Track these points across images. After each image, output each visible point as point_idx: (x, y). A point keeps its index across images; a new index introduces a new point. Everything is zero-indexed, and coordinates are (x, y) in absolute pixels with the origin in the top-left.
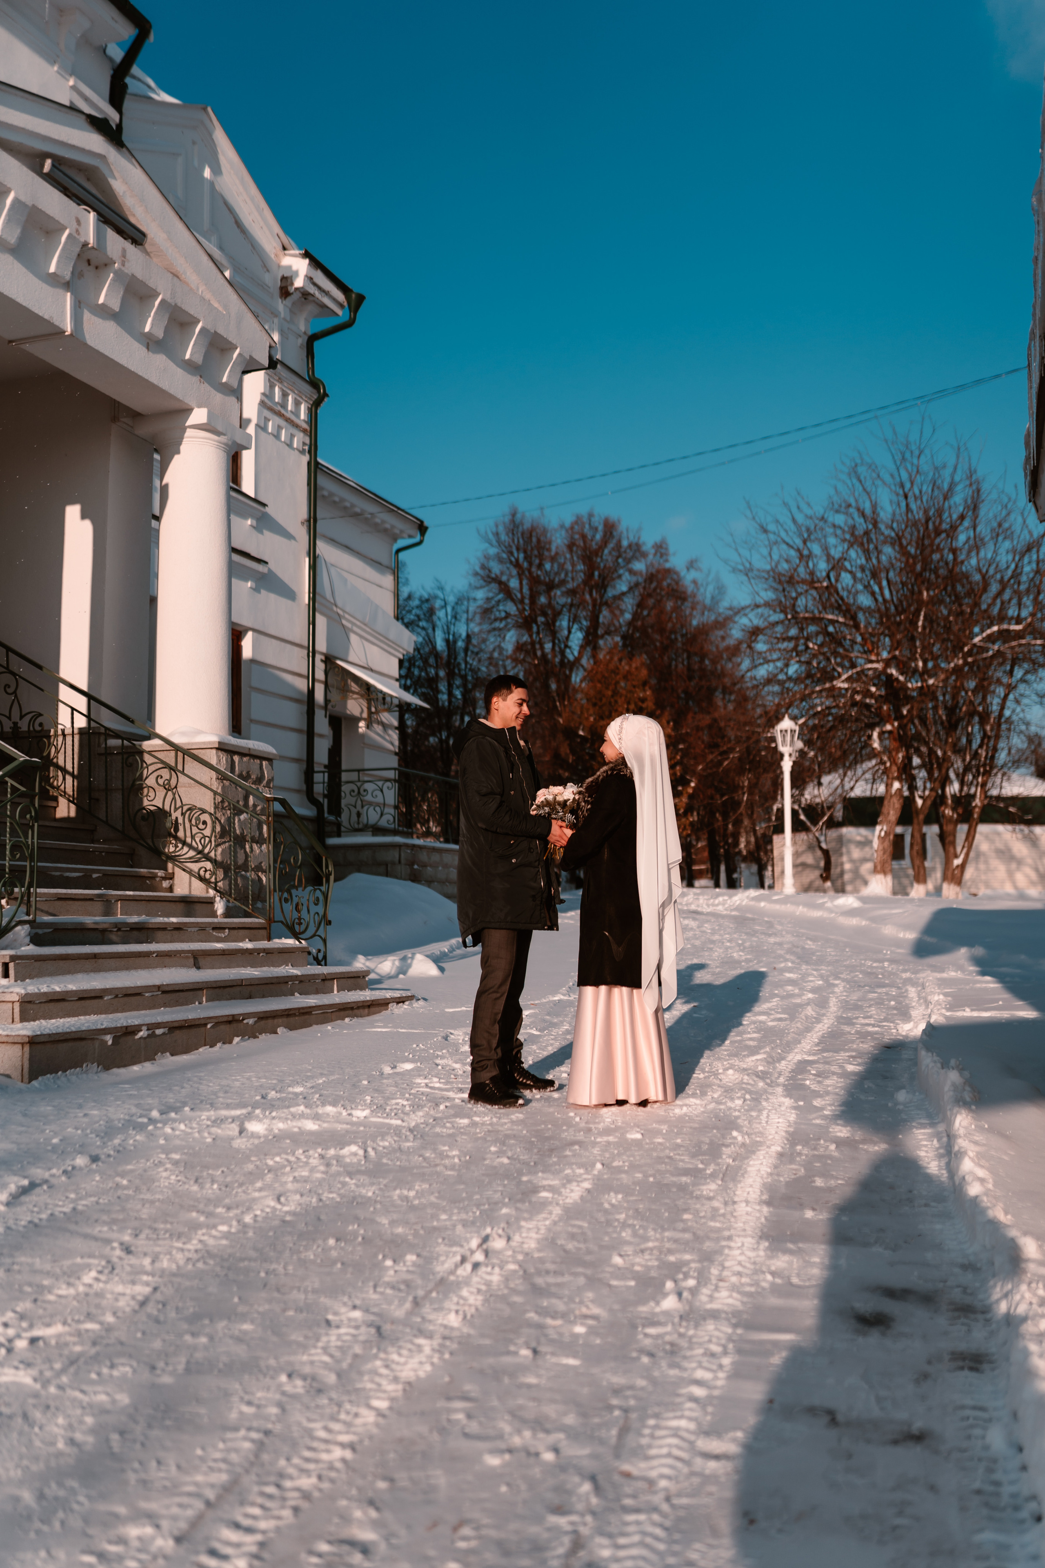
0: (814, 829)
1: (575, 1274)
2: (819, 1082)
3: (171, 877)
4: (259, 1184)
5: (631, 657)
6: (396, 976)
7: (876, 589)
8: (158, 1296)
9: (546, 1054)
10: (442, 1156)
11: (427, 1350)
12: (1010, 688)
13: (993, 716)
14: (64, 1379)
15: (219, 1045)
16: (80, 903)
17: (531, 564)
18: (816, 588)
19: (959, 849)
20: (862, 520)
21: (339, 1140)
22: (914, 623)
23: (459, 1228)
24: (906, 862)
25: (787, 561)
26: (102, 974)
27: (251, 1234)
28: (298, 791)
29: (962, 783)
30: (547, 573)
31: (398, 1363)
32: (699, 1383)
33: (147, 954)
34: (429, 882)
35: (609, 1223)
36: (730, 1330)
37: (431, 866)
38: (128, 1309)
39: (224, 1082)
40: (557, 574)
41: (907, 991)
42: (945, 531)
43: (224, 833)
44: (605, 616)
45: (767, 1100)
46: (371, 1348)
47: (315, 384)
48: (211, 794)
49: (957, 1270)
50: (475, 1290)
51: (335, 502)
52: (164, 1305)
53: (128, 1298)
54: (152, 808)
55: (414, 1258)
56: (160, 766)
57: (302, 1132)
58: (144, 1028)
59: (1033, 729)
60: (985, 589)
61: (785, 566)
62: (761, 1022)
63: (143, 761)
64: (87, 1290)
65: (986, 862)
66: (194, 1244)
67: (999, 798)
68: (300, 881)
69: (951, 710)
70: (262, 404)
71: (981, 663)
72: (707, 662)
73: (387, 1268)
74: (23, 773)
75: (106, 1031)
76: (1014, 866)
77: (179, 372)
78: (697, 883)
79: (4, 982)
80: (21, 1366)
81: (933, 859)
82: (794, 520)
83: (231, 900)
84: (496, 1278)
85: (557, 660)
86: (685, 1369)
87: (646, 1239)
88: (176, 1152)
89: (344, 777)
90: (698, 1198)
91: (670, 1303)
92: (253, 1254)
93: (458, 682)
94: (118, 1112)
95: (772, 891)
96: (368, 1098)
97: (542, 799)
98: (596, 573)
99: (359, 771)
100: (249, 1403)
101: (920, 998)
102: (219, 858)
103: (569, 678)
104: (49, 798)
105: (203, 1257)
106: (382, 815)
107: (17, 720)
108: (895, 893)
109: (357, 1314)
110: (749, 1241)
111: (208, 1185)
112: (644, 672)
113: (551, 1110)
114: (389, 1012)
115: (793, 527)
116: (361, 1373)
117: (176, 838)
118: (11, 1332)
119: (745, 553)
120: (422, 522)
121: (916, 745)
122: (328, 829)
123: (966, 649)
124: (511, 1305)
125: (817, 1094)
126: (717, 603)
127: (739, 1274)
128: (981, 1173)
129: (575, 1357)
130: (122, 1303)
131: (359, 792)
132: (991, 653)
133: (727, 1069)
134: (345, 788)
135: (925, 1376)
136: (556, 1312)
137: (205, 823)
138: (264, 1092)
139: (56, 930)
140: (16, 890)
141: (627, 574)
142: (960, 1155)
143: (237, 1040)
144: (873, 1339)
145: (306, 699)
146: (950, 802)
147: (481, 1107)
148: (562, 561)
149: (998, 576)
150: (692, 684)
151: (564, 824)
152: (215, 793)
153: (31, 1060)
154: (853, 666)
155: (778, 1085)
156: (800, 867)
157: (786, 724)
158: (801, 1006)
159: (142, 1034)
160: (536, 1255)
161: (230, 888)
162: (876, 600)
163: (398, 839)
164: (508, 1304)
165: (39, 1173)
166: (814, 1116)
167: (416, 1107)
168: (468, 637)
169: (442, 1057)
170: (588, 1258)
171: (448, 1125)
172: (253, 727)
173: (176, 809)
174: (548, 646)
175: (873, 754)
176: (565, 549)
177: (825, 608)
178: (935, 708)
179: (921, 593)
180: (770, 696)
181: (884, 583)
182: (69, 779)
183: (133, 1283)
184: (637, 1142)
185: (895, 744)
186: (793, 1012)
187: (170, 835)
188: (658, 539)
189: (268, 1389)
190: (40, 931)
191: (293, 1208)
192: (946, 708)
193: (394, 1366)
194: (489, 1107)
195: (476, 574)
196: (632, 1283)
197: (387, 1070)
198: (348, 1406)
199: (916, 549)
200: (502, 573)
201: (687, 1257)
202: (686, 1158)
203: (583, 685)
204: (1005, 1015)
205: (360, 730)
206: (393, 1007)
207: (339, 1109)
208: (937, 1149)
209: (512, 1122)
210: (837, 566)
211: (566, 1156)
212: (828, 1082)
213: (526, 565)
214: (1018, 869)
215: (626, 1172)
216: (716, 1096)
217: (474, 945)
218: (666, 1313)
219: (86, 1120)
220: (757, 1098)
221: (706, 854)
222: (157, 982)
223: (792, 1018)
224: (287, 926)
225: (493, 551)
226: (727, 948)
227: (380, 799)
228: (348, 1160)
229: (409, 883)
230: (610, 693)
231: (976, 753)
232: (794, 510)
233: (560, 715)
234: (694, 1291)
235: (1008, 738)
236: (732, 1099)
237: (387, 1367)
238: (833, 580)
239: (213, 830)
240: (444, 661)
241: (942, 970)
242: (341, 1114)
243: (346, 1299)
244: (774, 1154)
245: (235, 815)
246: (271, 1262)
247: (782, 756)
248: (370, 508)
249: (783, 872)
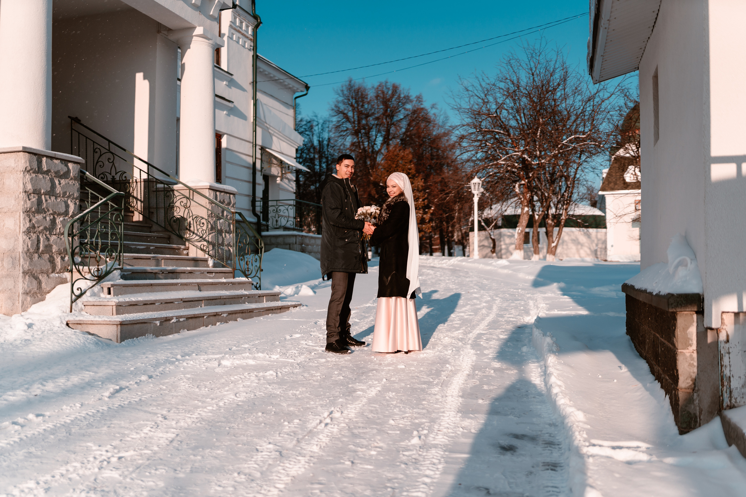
0: (488, 229)
1: (372, 428)
2: (487, 343)
3: (188, 249)
4: (227, 388)
5: (404, 149)
6: (294, 295)
7: (518, 117)
8: (178, 438)
9: (362, 330)
10: (312, 375)
11: (303, 462)
12: (580, 164)
13: (571, 177)
14: (134, 475)
15: (210, 326)
16: (144, 260)
17: (358, 105)
18: (490, 117)
19: (554, 239)
20: (512, 86)
21: (265, 368)
22: (535, 134)
23: (319, 407)
24: (530, 245)
25: (477, 104)
26: (155, 293)
27: (222, 411)
28: (248, 210)
29: (556, 208)
30: (366, 109)
31: (289, 468)
32: (427, 476)
33: (176, 284)
34: (310, 253)
35: (388, 405)
36: (442, 453)
37: (310, 245)
38: (164, 444)
39: (212, 343)
40: (371, 110)
41: (529, 302)
42: (550, 91)
43: (212, 228)
44: (393, 130)
45: (463, 350)
46: (277, 461)
47: (255, 17)
48: (206, 210)
49: (547, 426)
50: (326, 436)
51: (266, 74)
52: (181, 442)
53: (164, 439)
54: (178, 217)
55: (298, 421)
56: (182, 197)
57: (247, 365)
58: (174, 318)
59: (589, 183)
60: (569, 119)
61: (477, 107)
62: (461, 316)
63: (174, 195)
64: (145, 435)
65: (567, 245)
66: (196, 415)
67: (573, 216)
68: (248, 251)
69: (552, 174)
70: (231, 26)
71: (566, 153)
72: (440, 152)
73: (285, 426)
74: (116, 199)
75: (156, 319)
76: (579, 247)
77: (189, 9)
78: (435, 254)
79: (109, 296)
80: (114, 469)
81: (543, 243)
82: (481, 85)
83: (216, 260)
84: (335, 430)
85: (370, 150)
86: (421, 470)
87: (405, 413)
88: (188, 374)
89: (270, 203)
90: (429, 394)
91: (415, 441)
92: (223, 419)
93: (324, 160)
94: (162, 356)
95: (469, 258)
96: (279, 350)
97: (361, 212)
98: (389, 110)
99: (277, 201)
100: (220, 486)
101: (534, 305)
102: (210, 240)
103: (376, 158)
104: (129, 211)
105: (200, 421)
106: (287, 221)
107: (114, 175)
108: (525, 259)
109: (271, 446)
110: (452, 414)
111: (203, 389)
112: (411, 156)
113: (363, 355)
114: (289, 311)
115: (480, 89)
116: (272, 472)
117: (190, 230)
118: (109, 454)
119: (458, 100)
120: (307, 84)
121: (535, 190)
122: (262, 228)
123: (559, 146)
124: (342, 442)
125: (486, 348)
126: (445, 124)
127: (448, 428)
128: (559, 383)
129: (370, 465)
130: (161, 442)
131: (277, 211)
132: (571, 148)
133: (445, 337)
134: (271, 209)
135: (531, 473)
136: (363, 445)
137: (203, 223)
138: (230, 347)
139: (133, 273)
140: (114, 254)
141: (403, 110)
142: (550, 375)
143: (218, 324)
144: (508, 456)
145: (252, 167)
146: (550, 217)
147: (331, 354)
148: (373, 104)
149: (575, 112)
150: (433, 162)
151: (370, 224)
152: (208, 210)
153: (121, 332)
154: (507, 154)
155: (468, 344)
156: (481, 247)
157: (476, 180)
158: (480, 309)
159: (174, 320)
160: (354, 420)
161: (215, 254)
162: (518, 123)
163: (295, 233)
164: (341, 441)
165: (124, 383)
166: (484, 358)
167: (301, 354)
168: (329, 139)
169: (314, 332)
170: (378, 421)
171: (315, 362)
172: (227, 180)
173: (190, 217)
174: (366, 144)
175: (516, 195)
176: (375, 99)
177: (494, 127)
178: (545, 174)
179: (539, 120)
180: (468, 168)
181: (522, 115)
182: (139, 203)
183: (167, 432)
184: (403, 370)
185: (526, 190)
186: (476, 312)
187: (187, 229)
188: (418, 94)
189: (228, 479)
190: (126, 273)
191: (242, 399)
192: (550, 174)
193: (287, 469)
194: (335, 354)
195: (333, 110)
196: (398, 432)
197: (288, 337)
198: (265, 487)
199: (538, 99)
200: (345, 109)
201: (424, 420)
202: (425, 377)
203: (382, 162)
204: (573, 313)
205: (278, 182)
206: (291, 309)
207: (265, 354)
208: (540, 372)
209: (345, 361)
210: (500, 107)
211: (370, 376)
212: (491, 343)
213: (356, 105)
214: (581, 248)
215: (396, 383)
216: (439, 349)
217: (328, 279)
218: (414, 445)
219: (147, 359)
220: (458, 350)
221: (439, 241)
222: (181, 297)
223: (476, 314)
224: (242, 272)
225: (341, 99)
226: (447, 283)
227: (286, 214)
228: (268, 378)
229: (300, 253)
230: (394, 166)
231: (563, 195)
232: (481, 80)
233: (372, 176)
234: (426, 436)
235: (578, 187)
236: (447, 350)
237: (284, 469)
238: (498, 113)
239: (207, 227)
240: (318, 150)
241: (545, 293)
242: (266, 357)
243: (265, 439)
244: (465, 375)
245: (218, 220)
246: (232, 423)
247: (474, 195)
248: (282, 77)
249: (473, 249)
